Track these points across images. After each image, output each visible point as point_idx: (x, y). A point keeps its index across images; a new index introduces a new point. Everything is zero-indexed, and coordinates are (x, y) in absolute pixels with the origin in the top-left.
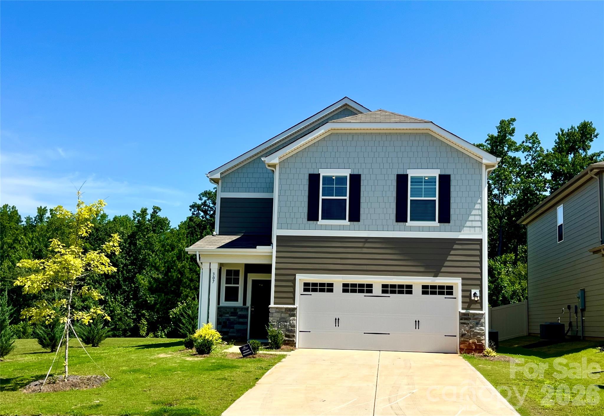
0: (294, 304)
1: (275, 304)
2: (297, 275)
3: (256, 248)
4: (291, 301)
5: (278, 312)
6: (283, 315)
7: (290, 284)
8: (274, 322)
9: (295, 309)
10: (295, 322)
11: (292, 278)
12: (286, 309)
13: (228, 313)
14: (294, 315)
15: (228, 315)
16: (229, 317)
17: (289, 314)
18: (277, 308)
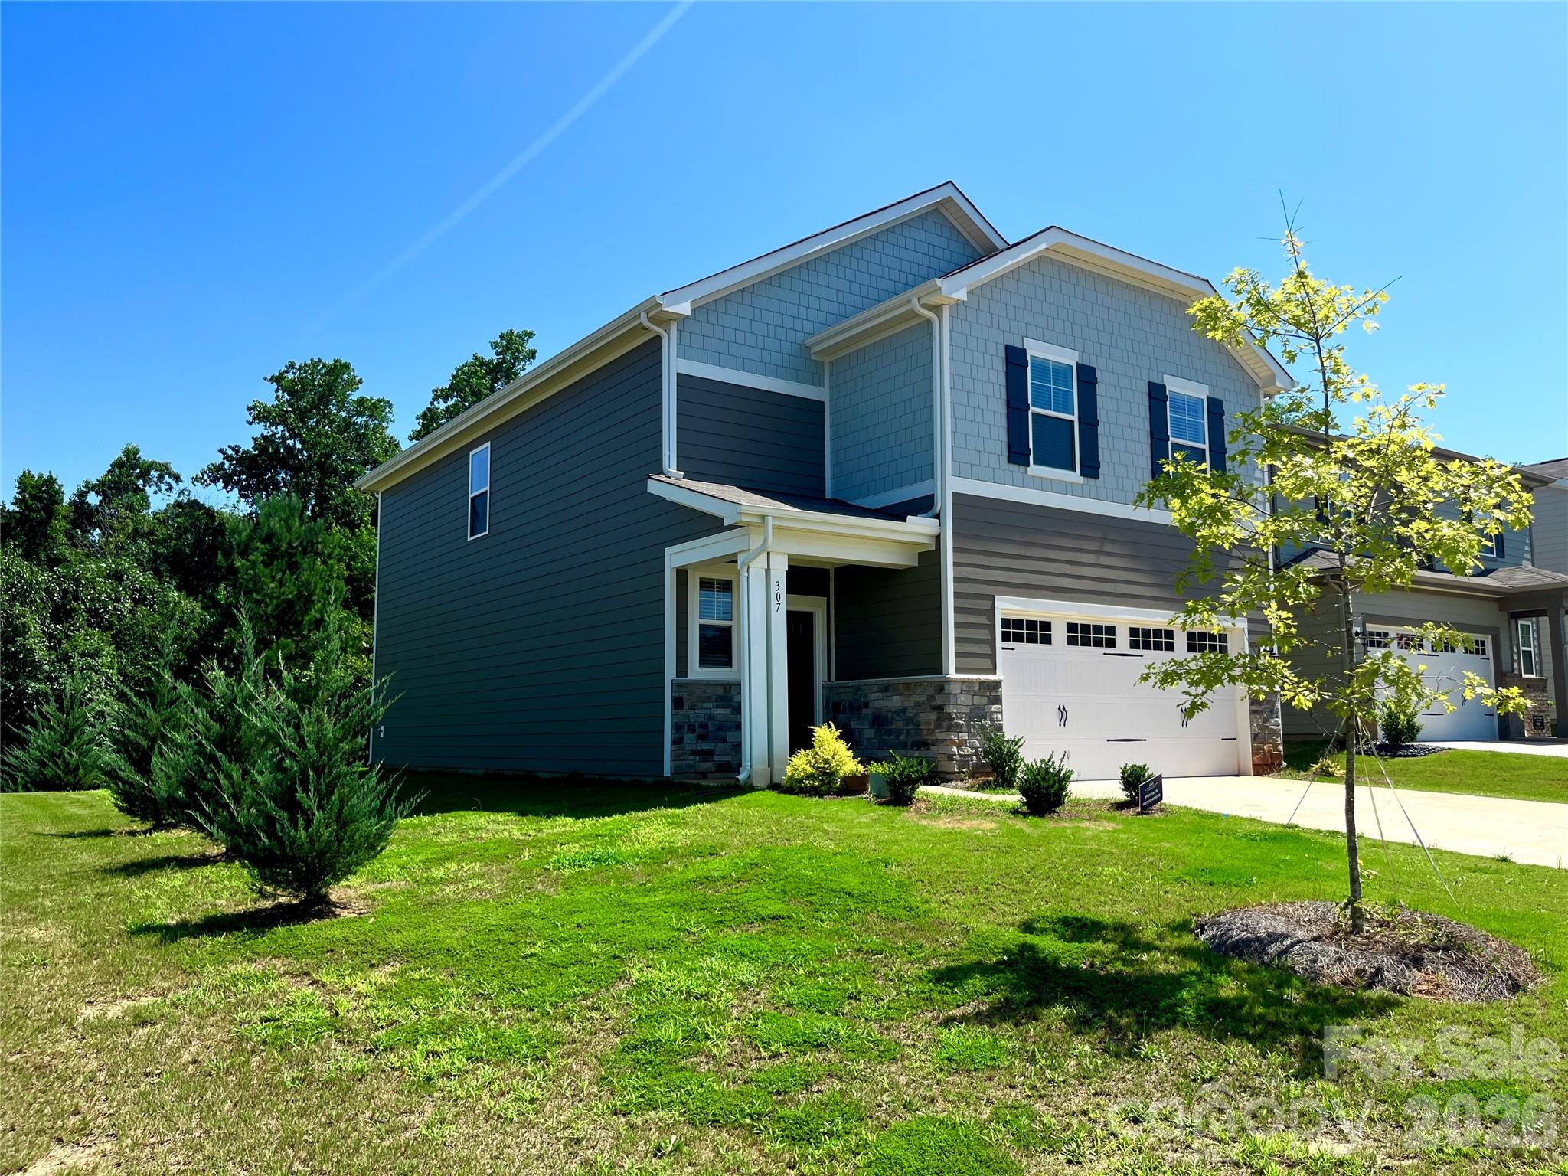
0: (994, 671)
1: (958, 670)
2: (999, 600)
3: (904, 520)
4: (986, 663)
5: (967, 693)
6: (977, 700)
7: (983, 620)
8: (961, 719)
9: (997, 685)
10: (999, 716)
11: (986, 605)
12: (981, 683)
13: (708, 700)
14: (998, 700)
15: (710, 705)
16: (713, 711)
17: (989, 697)
18: (963, 682)
